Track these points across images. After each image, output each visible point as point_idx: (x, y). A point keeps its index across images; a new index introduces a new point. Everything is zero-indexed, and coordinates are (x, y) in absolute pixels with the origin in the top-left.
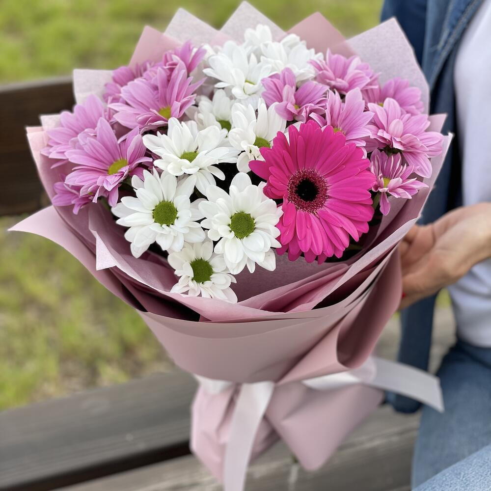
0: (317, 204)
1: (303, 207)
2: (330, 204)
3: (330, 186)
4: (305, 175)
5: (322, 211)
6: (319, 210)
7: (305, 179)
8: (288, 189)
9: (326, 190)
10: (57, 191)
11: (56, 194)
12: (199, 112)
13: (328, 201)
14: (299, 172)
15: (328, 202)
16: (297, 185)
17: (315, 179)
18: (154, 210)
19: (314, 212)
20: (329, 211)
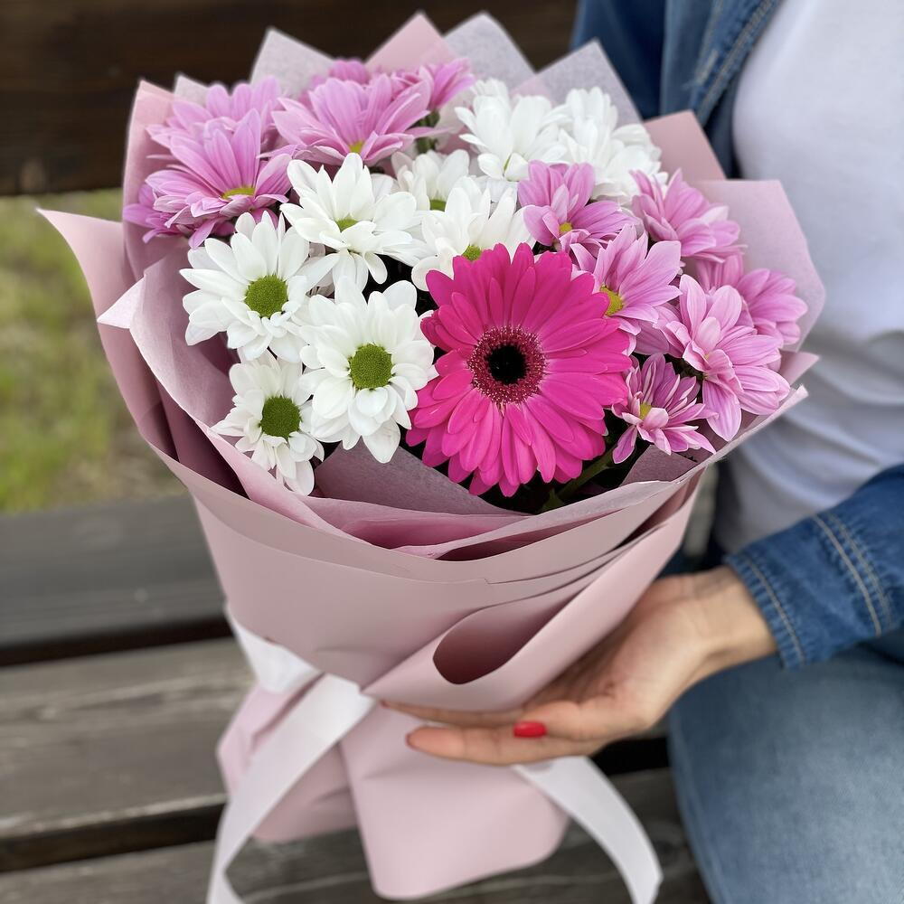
0: (512, 392)
1: (486, 387)
2: (535, 404)
3: (549, 372)
4: (515, 337)
5: (514, 409)
6: (510, 405)
7: (512, 344)
8: (476, 347)
9: (540, 378)
10: (141, 198)
11: (138, 202)
12: (410, 168)
13: (534, 397)
14: (509, 329)
15: (532, 399)
16: (495, 348)
17: (529, 353)
18: (253, 283)
19: (502, 404)
20: (525, 411)
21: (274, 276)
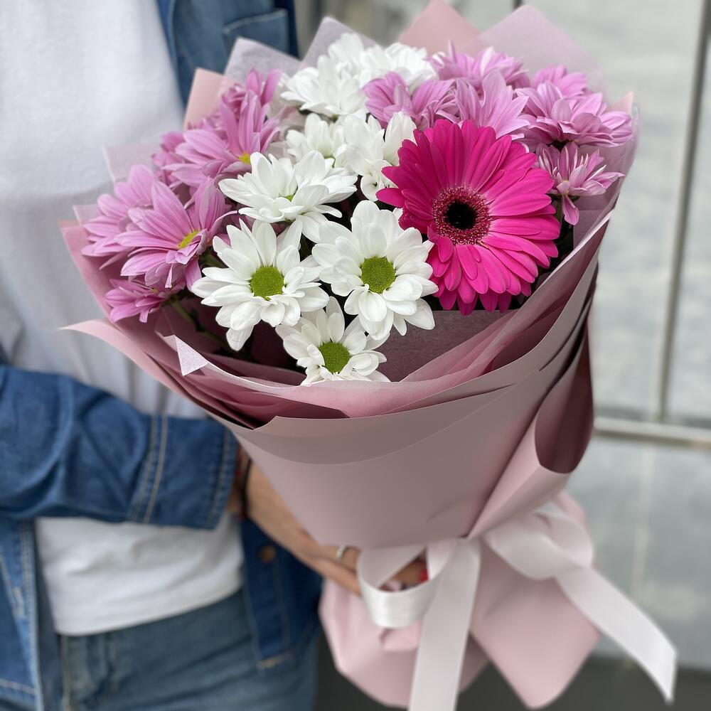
0: (479, 230)
1: (462, 239)
2: (498, 226)
3: (491, 203)
4: (452, 196)
5: (490, 238)
6: (484, 239)
7: (454, 202)
8: (435, 219)
9: (487, 209)
12: (288, 147)
13: (494, 224)
16: (446, 212)
17: (468, 199)
18: (250, 281)
19: (478, 241)
20: (498, 235)
21: (262, 266)
